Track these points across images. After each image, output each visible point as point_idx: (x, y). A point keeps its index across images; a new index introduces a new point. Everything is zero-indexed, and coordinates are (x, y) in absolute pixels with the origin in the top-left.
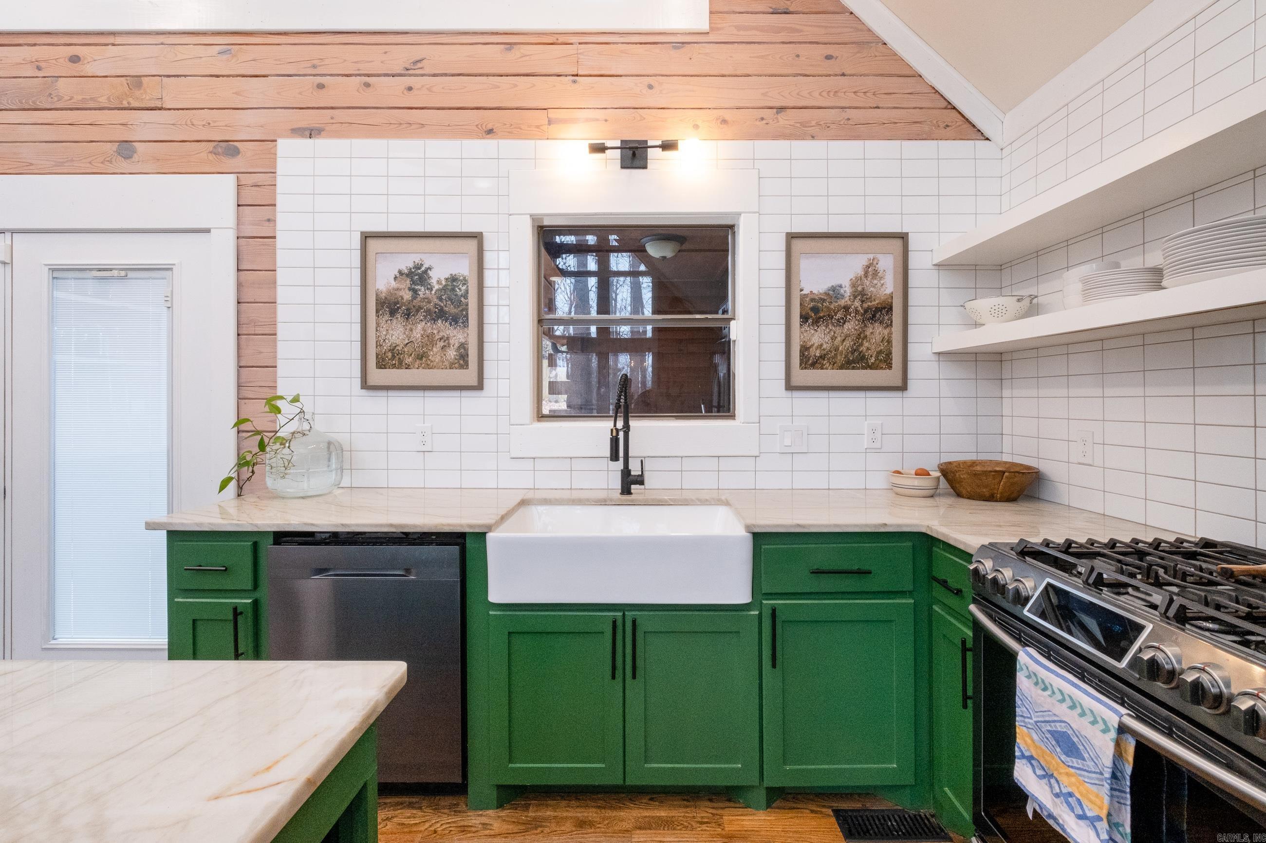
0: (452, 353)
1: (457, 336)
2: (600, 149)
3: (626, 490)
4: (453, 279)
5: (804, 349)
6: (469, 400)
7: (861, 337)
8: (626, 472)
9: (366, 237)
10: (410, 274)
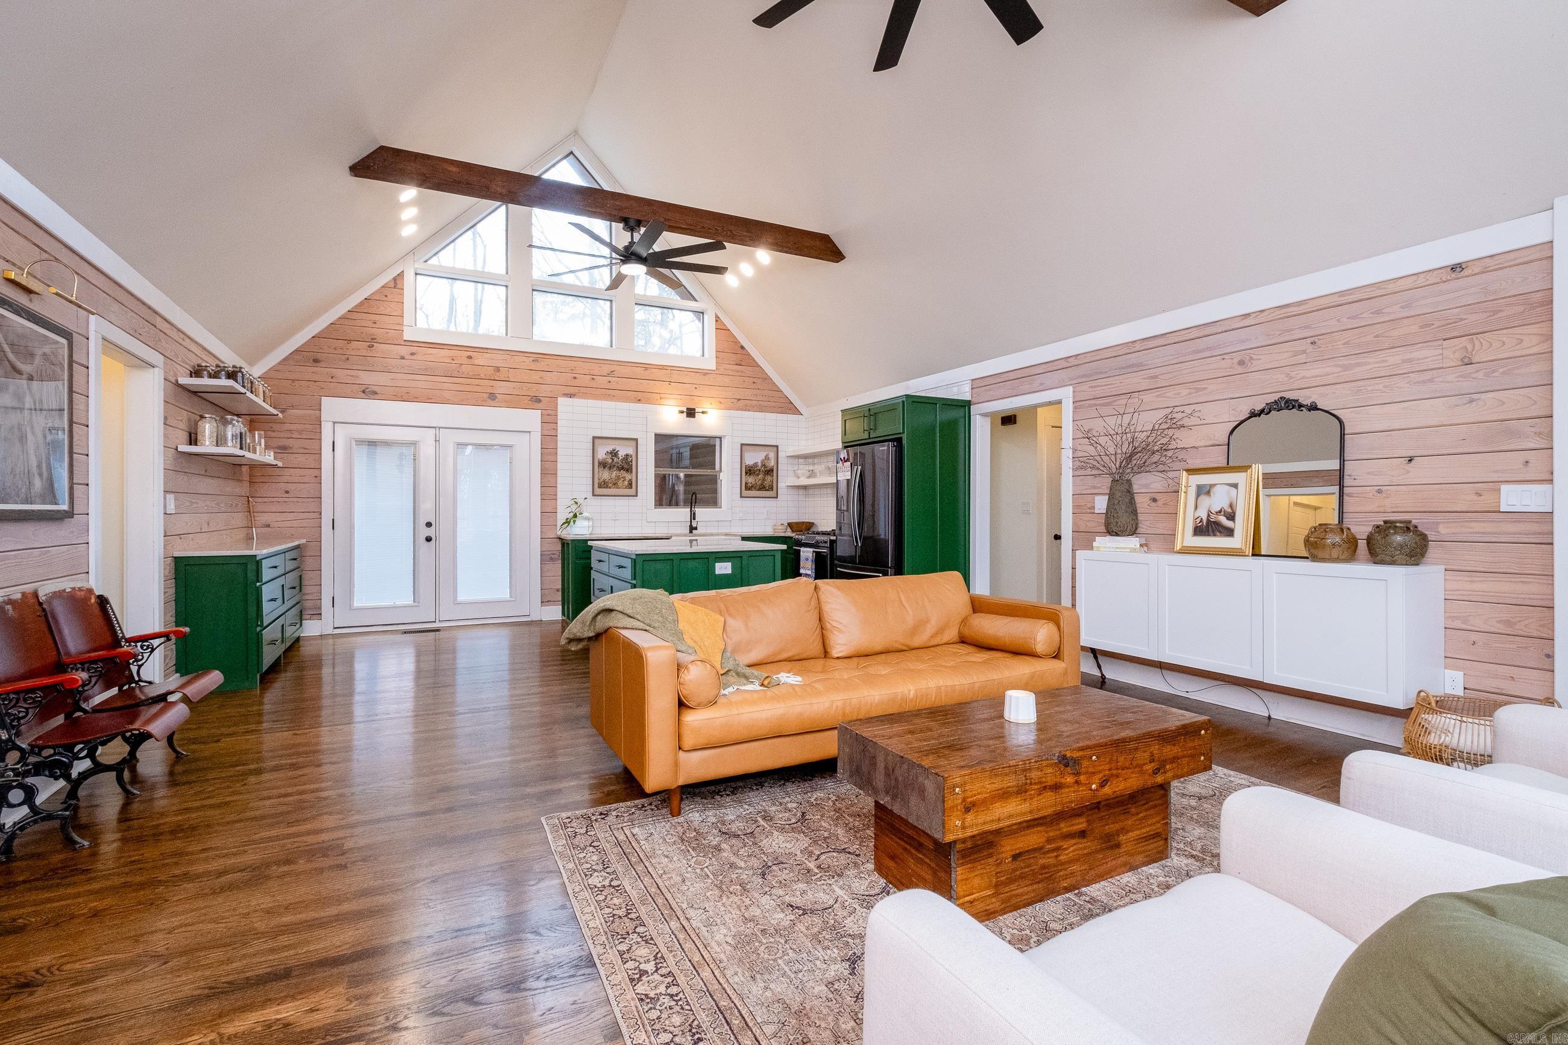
0: (626, 483)
1: (628, 476)
2: (682, 412)
3: (691, 532)
4: (627, 455)
5: (746, 484)
6: (632, 500)
7: (764, 480)
8: (691, 526)
9: (594, 438)
10: (611, 453)
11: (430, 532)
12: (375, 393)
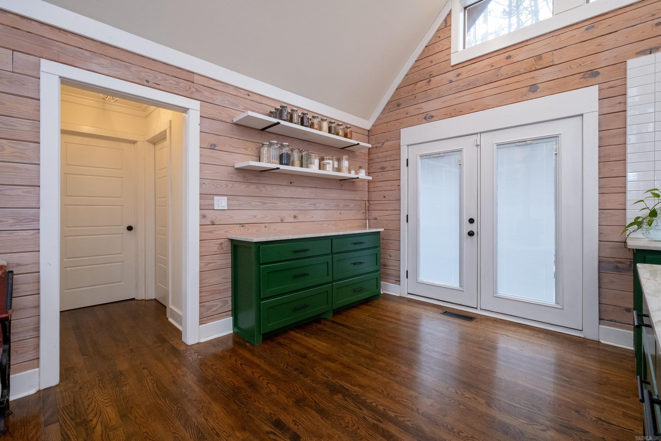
11: (473, 227)
12: (432, 117)
